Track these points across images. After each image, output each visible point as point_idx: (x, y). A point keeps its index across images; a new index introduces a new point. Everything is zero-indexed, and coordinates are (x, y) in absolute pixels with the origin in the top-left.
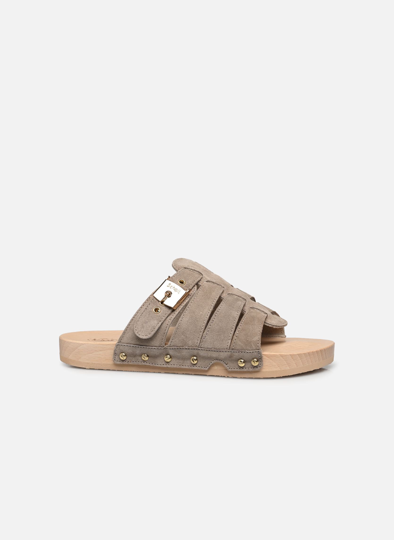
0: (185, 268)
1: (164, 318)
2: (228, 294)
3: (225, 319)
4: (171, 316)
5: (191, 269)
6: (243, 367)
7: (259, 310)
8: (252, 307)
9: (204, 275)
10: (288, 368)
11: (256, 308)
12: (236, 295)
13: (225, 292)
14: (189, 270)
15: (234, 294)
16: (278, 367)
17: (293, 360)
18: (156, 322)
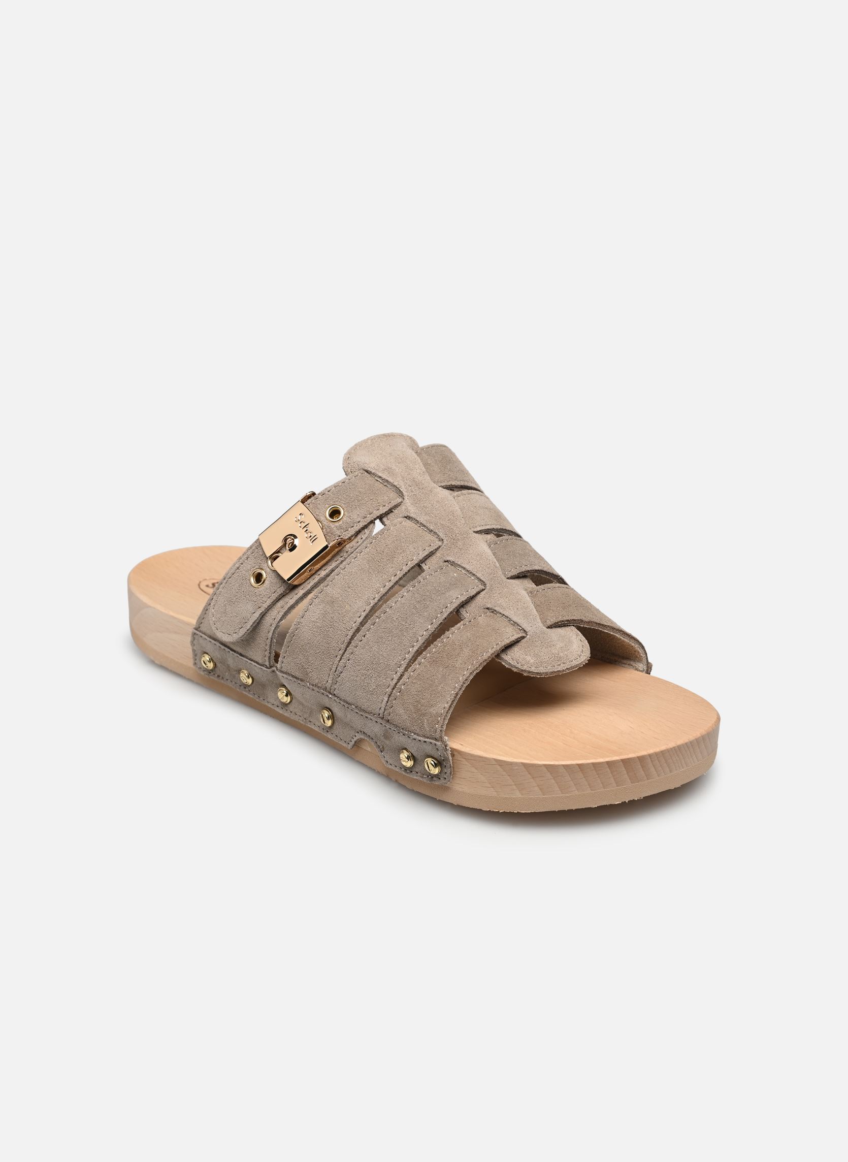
0: (367, 471)
1: (269, 602)
2: (445, 562)
3: (390, 638)
4: (286, 599)
5: (380, 477)
6: (409, 768)
7: (508, 617)
8: (491, 609)
9: (406, 498)
10: (518, 794)
11: (501, 611)
12: (464, 568)
13: (438, 554)
14: (376, 478)
15: (459, 565)
16: (492, 788)
17: (530, 777)
18: (250, 607)
